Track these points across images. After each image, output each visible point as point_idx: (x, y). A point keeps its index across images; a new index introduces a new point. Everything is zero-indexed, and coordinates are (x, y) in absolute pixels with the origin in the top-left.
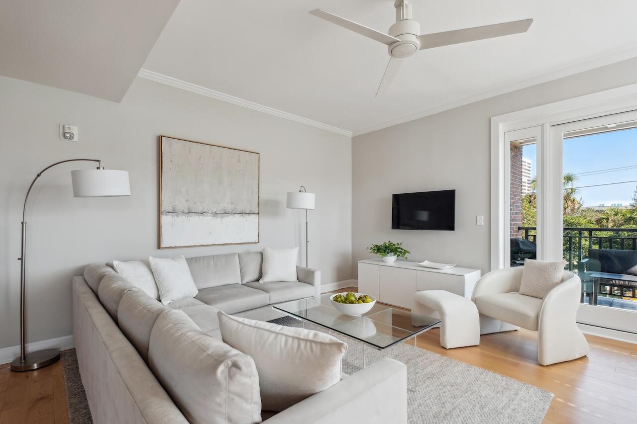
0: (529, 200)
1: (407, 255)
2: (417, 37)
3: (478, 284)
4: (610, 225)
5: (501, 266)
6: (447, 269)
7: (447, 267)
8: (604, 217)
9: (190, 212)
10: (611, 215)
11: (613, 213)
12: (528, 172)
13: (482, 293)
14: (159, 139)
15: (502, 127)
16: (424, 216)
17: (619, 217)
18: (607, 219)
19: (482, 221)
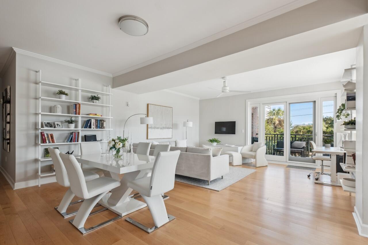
0: (267, 122)
1: (220, 142)
2: (229, 90)
3: (242, 149)
4: (301, 133)
5: (249, 144)
6: (233, 146)
7: (233, 145)
8: (299, 130)
9: (155, 128)
10: (302, 129)
11: (303, 128)
12: (270, 108)
13: (243, 151)
14: (148, 105)
15: (249, 103)
16: (224, 129)
17: (305, 130)
18: (300, 131)
19: (243, 131)
